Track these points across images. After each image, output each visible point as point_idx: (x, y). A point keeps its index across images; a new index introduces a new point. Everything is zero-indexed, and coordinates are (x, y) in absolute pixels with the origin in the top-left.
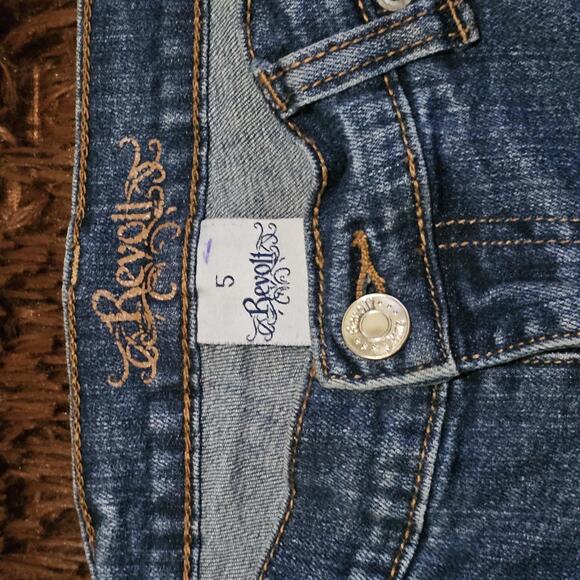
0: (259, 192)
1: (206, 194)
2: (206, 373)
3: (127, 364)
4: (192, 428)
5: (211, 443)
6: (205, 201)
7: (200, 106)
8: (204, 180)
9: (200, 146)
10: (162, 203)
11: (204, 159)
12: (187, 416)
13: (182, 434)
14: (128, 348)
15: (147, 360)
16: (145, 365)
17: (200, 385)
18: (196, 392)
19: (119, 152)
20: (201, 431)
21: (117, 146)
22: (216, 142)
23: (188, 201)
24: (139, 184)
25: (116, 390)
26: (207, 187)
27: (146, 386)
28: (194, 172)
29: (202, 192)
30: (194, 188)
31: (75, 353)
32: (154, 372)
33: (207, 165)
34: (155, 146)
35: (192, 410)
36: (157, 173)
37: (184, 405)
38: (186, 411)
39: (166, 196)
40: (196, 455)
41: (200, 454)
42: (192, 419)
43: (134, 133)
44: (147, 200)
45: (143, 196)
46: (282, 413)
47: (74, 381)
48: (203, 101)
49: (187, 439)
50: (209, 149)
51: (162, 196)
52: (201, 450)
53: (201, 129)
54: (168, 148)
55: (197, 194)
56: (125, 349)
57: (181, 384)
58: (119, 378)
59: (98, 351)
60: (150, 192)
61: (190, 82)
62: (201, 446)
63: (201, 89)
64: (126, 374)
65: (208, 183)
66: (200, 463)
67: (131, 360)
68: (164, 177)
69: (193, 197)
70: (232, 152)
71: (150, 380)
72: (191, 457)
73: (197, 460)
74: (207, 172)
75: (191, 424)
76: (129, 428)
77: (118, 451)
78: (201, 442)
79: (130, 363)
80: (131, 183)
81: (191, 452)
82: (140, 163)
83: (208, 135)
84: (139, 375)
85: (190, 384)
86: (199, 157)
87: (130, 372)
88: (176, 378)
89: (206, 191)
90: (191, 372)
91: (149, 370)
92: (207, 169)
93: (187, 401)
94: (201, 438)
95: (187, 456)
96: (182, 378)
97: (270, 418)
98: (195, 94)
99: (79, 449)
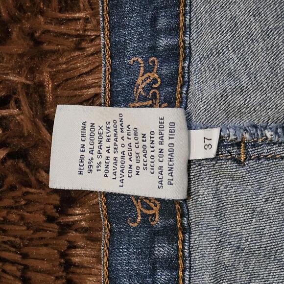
0: (224, 89)
1: (187, 93)
2: (192, 217)
3: (139, 211)
4: (184, 254)
5: (197, 264)
6: (187, 98)
7: (185, 33)
8: (187, 83)
9: (184, 60)
10: (158, 101)
11: (186, 69)
12: (180, 246)
13: (177, 258)
14: (139, 200)
15: (152, 209)
16: (151, 212)
17: (189, 225)
18: (187, 230)
19: (130, 67)
20: (190, 256)
21: (129, 64)
22: (195, 57)
23: (175, 99)
24: (143, 88)
25: (134, 228)
26: (188, 88)
27: (152, 227)
28: (180, 79)
29: (184, 92)
30: (179, 89)
31: (105, 204)
32: (157, 217)
33: (189, 73)
34: (153, 62)
35: (183, 241)
36: (155, 81)
37: (178, 238)
38: (180, 242)
39: (160, 96)
40: (187, 273)
41: (190, 272)
42: (184, 248)
43: (140, 54)
44: (149, 99)
45: (146, 97)
46: (247, 243)
47: (106, 222)
48: (187, 28)
49: (180, 262)
50: (190, 62)
51: (158, 96)
52: (190, 269)
53: (185, 48)
54: (162, 63)
55: (181, 93)
56: (137, 201)
57: (176, 225)
58: (135, 221)
59: (120, 203)
60: (150, 94)
61: (178, 16)
62: (190, 266)
63: (185, 21)
64: (139, 218)
65: (189, 85)
66: (190, 278)
67: (142, 209)
68: (159, 83)
69: (178, 96)
70: (206, 63)
71: (155, 223)
72: (183, 274)
73: (188, 276)
74: (189, 78)
75: (183, 252)
76: (140, 254)
77: (133, 270)
78: (190, 263)
79: (141, 211)
80: (138, 88)
81: (184, 271)
82: (144, 74)
83: (190, 52)
84: (148, 219)
85: (182, 224)
86: (183, 68)
87: (142, 216)
88: (172, 221)
89: (187, 91)
90: (182, 216)
91: (154, 215)
92: (189, 76)
93: (180, 236)
94: (190, 261)
95: (181, 274)
96: (176, 221)
97: (238, 247)
98: (181, 25)
99: (107, 268)
